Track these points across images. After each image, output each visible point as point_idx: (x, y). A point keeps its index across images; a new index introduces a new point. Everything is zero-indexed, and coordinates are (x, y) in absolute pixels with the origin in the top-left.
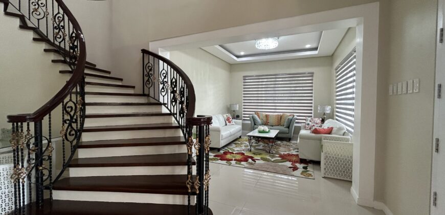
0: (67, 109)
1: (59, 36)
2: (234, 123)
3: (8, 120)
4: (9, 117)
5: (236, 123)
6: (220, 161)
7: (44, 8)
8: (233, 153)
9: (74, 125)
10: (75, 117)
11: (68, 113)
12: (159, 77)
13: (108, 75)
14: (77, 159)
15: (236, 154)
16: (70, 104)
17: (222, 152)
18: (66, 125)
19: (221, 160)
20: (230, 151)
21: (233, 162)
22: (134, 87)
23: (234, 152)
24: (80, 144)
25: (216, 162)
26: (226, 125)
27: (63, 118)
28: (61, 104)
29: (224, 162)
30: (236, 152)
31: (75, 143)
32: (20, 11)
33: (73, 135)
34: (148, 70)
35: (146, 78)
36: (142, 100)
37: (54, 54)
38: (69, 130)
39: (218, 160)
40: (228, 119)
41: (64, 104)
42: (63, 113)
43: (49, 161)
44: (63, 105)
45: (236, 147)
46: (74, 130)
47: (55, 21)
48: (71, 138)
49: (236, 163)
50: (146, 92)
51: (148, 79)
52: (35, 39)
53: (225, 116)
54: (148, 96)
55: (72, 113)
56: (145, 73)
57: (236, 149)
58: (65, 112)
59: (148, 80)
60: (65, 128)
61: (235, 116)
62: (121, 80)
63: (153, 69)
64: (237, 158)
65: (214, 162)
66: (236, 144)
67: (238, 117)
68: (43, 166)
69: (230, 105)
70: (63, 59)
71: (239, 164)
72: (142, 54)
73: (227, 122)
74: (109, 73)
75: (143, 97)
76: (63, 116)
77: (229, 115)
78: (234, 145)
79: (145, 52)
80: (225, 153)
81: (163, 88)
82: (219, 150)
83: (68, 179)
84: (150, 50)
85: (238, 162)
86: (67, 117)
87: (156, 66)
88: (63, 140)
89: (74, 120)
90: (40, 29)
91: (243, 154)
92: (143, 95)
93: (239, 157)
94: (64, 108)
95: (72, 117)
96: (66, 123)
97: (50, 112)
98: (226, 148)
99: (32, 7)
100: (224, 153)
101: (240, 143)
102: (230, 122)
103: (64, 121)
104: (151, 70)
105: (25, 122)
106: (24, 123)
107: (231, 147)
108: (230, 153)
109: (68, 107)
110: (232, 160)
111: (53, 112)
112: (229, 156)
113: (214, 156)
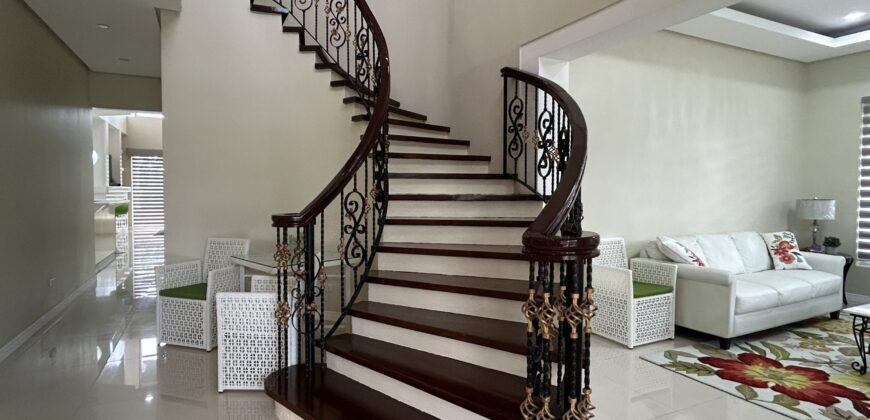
0: (349, 207)
1: (362, 72)
2: (805, 264)
3: (272, 222)
4: (274, 218)
5: (816, 266)
6: (716, 377)
7: (344, 26)
8: (777, 365)
9: (361, 237)
10: (362, 222)
11: (351, 214)
12: (536, 132)
13: (445, 137)
14: (367, 303)
15: (789, 368)
16: (354, 197)
17: (735, 352)
18: (347, 237)
19: (721, 375)
20: (770, 356)
21: (766, 395)
22: (487, 159)
23: (785, 363)
24: (370, 275)
25: (701, 378)
26: (772, 267)
27: (342, 223)
28: (340, 195)
29: (731, 386)
30: (796, 364)
31: (361, 270)
32: (316, 39)
33: (358, 255)
34: (514, 116)
35: (511, 136)
36: (502, 188)
37: (356, 106)
38: (351, 246)
39: (710, 372)
40: (782, 251)
41: (345, 197)
42: (342, 213)
43: (320, 297)
44: (342, 198)
45: (802, 346)
46: (361, 247)
47: (358, 45)
48: (354, 261)
49: (776, 400)
50: (510, 170)
51: (515, 138)
52: (334, 84)
53: (770, 238)
54: (514, 177)
55: (357, 215)
56: (509, 123)
57: (794, 354)
58: (345, 212)
59: (514, 141)
60: (345, 243)
61: (821, 241)
62: (466, 144)
63: (523, 112)
64: (788, 385)
65: (695, 376)
66: (804, 336)
67: (831, 244)
68: (312, 305)
69: (799, 202)
70: (365, 113)
71: (788, 407)
72: (503, 78)
73: (777, 259)
74: (446, 130)
75: (504, 181)
76: (342, 218)
77: (789, 238)
78: (793, 339)
79: (507, 73)
80: (747, 359)
81: (544, 157)
82: (725, 343)
83: (349, 337)
84: (522, 67)
85: (787, 399)
86: (349, 222)
87: (531, 103)
88: (342, 263)
89: (360, 228)
90: (341, 65)
91: (824, 376)
92: (505, 176)
93: (796, 382)
94: (344, 204)
95: (357, 224)
96: (347, 232)
97: (322, 212)
98: (757, 344)
99: (331, 28)
100: (741, 357)
101: (825, 335)
102: (787, 259)
103: (344, 229)
104: (519, 115)
105: (291, 226)
106: (289, 229)
107: (778, 344)
108: (769, 361)
109: (351, 204)
110: (764, 385)
111: (326, 210)
112: (756, 371)
113: (700, 359)
